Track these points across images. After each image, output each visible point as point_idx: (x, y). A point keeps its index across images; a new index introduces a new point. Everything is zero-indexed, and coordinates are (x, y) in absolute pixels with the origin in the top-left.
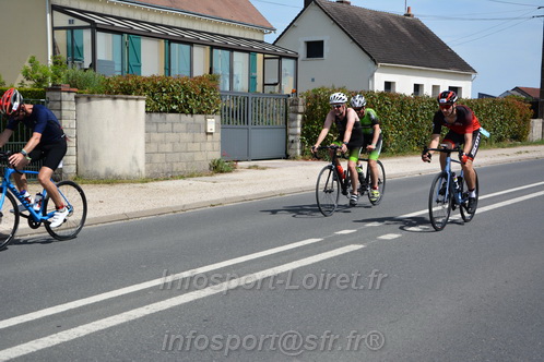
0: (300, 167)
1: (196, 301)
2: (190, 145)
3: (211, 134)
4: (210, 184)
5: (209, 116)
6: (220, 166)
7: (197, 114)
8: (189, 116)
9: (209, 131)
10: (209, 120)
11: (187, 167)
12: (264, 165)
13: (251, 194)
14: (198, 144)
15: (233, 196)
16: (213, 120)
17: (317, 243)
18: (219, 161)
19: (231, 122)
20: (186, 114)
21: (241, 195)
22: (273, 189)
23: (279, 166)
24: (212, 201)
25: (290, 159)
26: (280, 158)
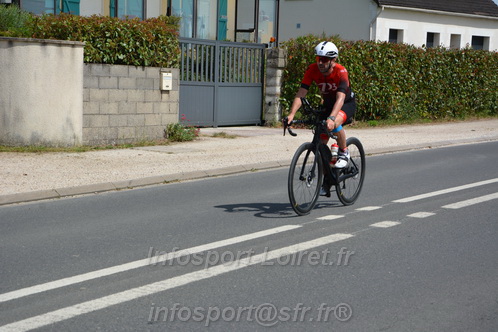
0: (278, 136)
2: (141, 105)
3: (168, 92)
4: (165, 155)
5: (165, 69)
6: (178, 133)
7: (149, 66)
8: (140, 69)
9: (164, 88)
10: (164, 74)
11: (136, 132)
12: (233, 133)
13: (215, 168)
14: (150, 105)
15: (192, 170)
16: (170, 75)
17: (294, 230)
18: (176, 127)
19: (193, 78)
20: (136, 67)
21: (203, 169)
22: (243, 162)
23: (251, 134)
24: (167, 176)
25: (266, 126)
26: (254, 125)
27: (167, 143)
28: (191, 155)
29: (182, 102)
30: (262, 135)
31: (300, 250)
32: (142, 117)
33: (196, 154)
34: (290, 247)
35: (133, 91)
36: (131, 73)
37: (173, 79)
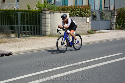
5: (88, 17)
6: (91, 32)
7: (84, 16)
8: (82, 17)
9: (87, 22)
10: (87, 18)
11: (81, 32)
12: (104, 32)
13: (99, 40)
14: (84, 26)
15: (94, 40)
16: (89, 18)
17: (120, 54)
18: (90, 31)
19: (94, 19)
20: (81, 17)
21: (97, 40)
22: (107, 39)
23: (108, 32)
24: (88, 42)
25: (112, 30)
26: (109, 30)
27: (88, 34)
28: (94, 37)
29: (92, 25)
30: (111, 32)
31: (122, 59)
32: (82, 28)
33: (95, 37)
34: (120, 59)
35: (80, 22)
36: (80, 18)
37: (90, 19)
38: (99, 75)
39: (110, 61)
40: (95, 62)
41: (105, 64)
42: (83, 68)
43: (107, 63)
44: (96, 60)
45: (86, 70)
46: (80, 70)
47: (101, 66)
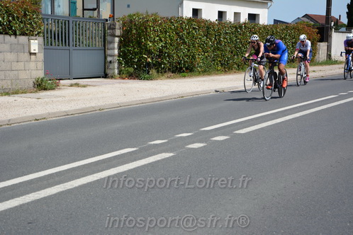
0: (117, 85)
1: (21, 206)
2: (15, 64)
3: (35, 54)
4: (34, 100)
5: (32, 37)
6: (44, 84)
7: (20, 35)
8: (13, 37)
9: (32, 51)
10: (32, 41)
11: (12, 84)
12: (85, 83)
13: (72, 109)
14: (22, 64)
15: (56, 110)
16: (36, 41)
17: (133, 152)
18: (42, 80)
19: (53, 44)
20: (10, 35)
21: (64, 110)
22: (93, 105)
23: (98, 84)
24: (37, 115)
25: (108, 78)
26: (100, 77)
27: (36, 91)
28: (55, 99)
29: (46, 61)
30: (106, 84)
31: (137, 166)
32: (16, 72)
33: (58, 99)
34: (131, 164)
35: (9, 54)
36: (6, 40)
37: (39, 44)
38: (71, 217)
39: (102, 171)
40: (57, 179)
41: (88, 183)
42: (18, 199)
43: (96, 179)
44: (60, 172)
45: (28, 204)
46: (10, 207)
47: (75, 188)
